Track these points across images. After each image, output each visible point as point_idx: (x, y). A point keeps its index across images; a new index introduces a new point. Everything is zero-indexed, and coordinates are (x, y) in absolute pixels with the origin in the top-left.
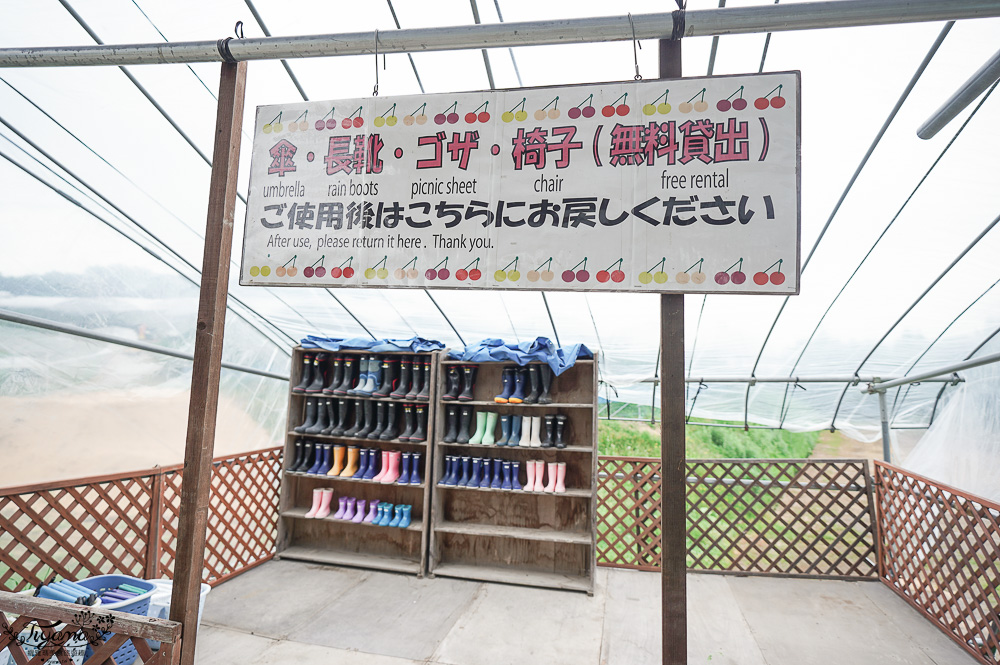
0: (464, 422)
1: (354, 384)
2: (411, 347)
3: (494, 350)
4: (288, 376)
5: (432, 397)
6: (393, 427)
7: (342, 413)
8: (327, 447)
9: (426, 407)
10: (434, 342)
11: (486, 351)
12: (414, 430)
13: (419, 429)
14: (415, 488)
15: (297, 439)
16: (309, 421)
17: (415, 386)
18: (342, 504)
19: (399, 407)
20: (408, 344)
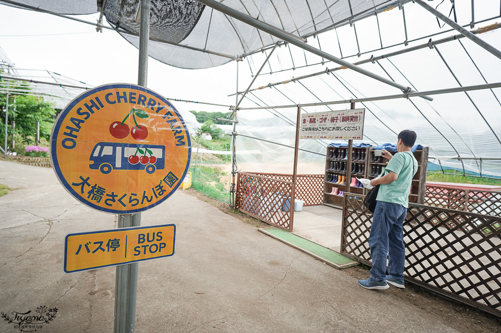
0: (378, 170)
1: (344, 157)
2: (360, 146)
3: (387, 147)
4: (326, 154)
5: (366, 161)
6: (355, 170)
7: (340, 165)
8: (336, 176)
9: (364, 164)
10: (368, 144)
11: (384, 147)
12: (361, 172)
13: (363, 171)
14: (361, 189)
15: (329, 173)
16: (331, 168)
17: (362, 158)
18: (340, 192)
19: (357, 164)
20: (359, 145)
